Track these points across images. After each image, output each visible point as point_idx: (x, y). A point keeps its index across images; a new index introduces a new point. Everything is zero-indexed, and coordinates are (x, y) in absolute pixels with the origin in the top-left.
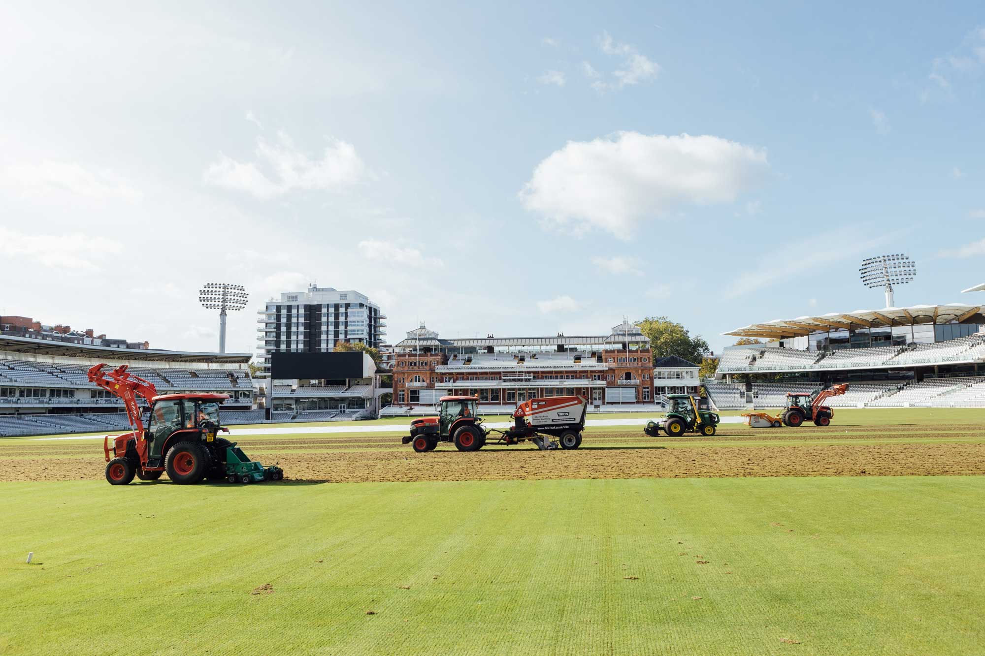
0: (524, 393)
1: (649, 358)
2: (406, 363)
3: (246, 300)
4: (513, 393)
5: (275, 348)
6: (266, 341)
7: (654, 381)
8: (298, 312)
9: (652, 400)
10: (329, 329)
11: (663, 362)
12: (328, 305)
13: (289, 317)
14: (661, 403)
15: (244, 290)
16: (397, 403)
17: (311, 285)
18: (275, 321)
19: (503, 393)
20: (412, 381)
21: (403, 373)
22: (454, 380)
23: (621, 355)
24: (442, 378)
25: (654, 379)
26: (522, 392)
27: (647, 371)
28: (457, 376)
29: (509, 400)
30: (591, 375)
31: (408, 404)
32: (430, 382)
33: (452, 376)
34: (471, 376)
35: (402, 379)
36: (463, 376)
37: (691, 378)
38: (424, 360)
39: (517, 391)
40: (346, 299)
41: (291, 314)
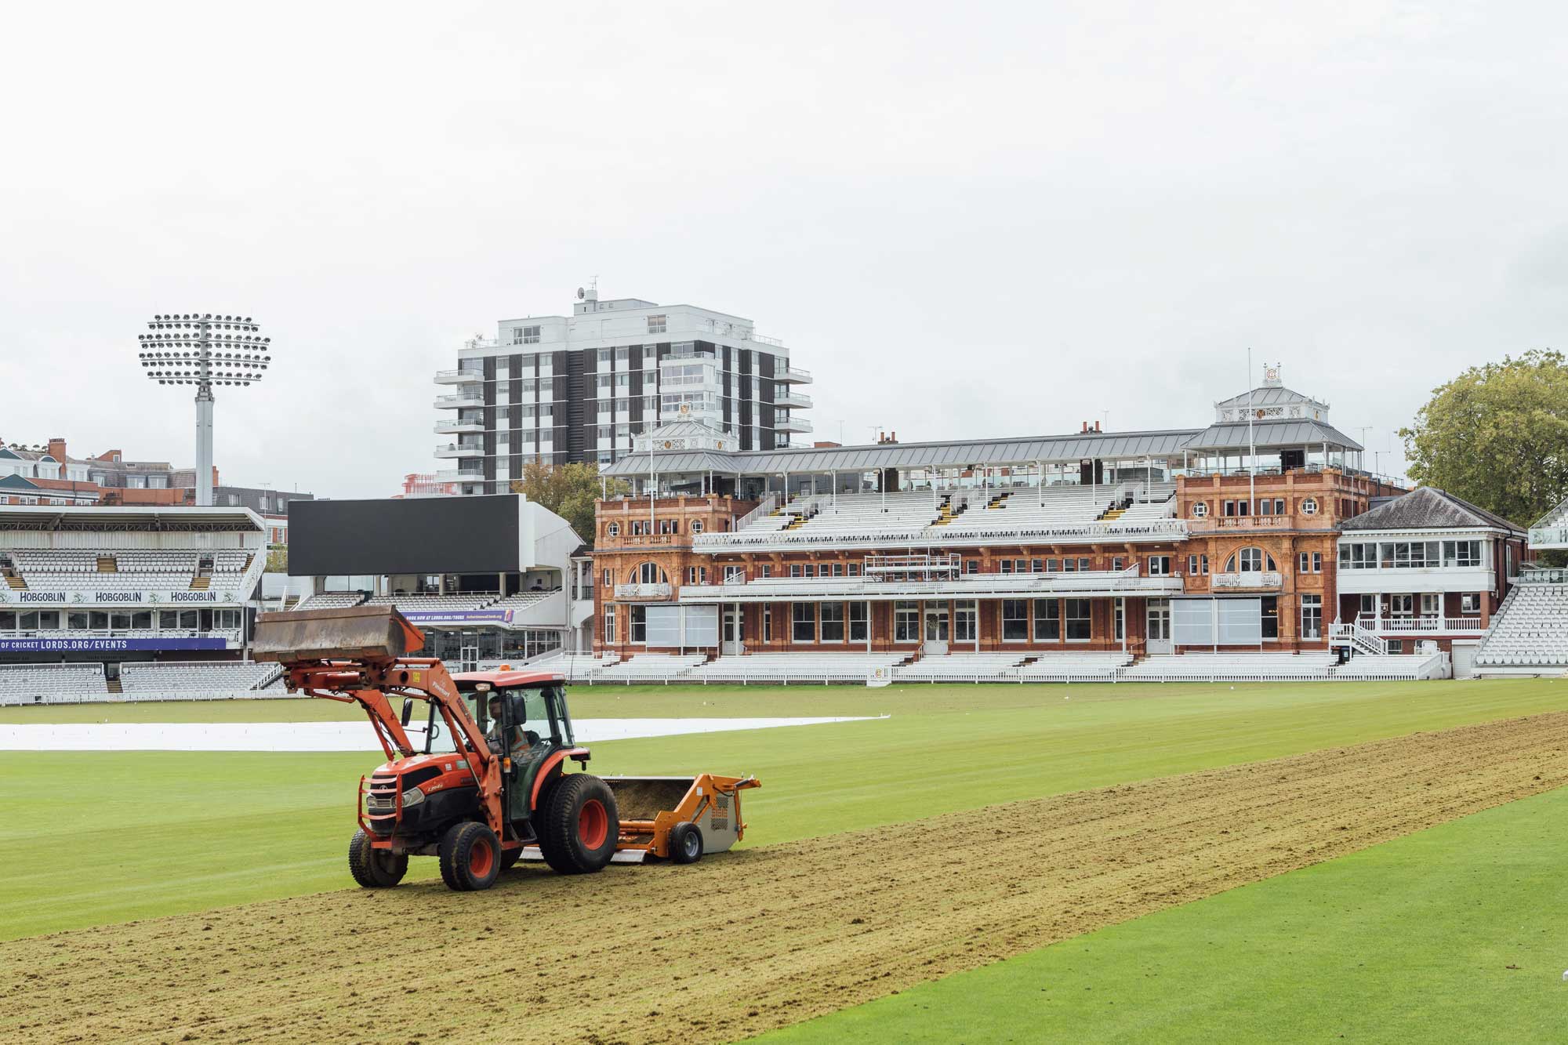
0: (944, 616)
1: (1321, 499)
2: (622, 526)
3: (263, 354)
4: (913, 616)
5: (482, 478)
6: (461, 459)
7: (1338, 579)
8: (537, 373)
10: (618, 421)
12: (613, 350)
13: (516, 390)
14: (1347, 649)
15: (255, 329)
16: (599, 644)
17: (582, 295)
18: (482, 403)
19: (882, 615)
20: (634, 580)
21: (611, 556)
22: (746, 576)
23: (1232, 493)
24: (718, 569)
25: (1339, 571)
26: (938, 612)
27: (1313, 542)
28: (756, 563)
29: (900, 636)
30: (1138, 558)
31: (623, 648)
32: (685, 581)
33: (744, 563)
34: (795, 563)
35: (611, 572)
36: (772, 563)
37: (1461, 564)
38: (668, 517)
39: (922, 610)
40: (664, 330)
41: (521, 381)
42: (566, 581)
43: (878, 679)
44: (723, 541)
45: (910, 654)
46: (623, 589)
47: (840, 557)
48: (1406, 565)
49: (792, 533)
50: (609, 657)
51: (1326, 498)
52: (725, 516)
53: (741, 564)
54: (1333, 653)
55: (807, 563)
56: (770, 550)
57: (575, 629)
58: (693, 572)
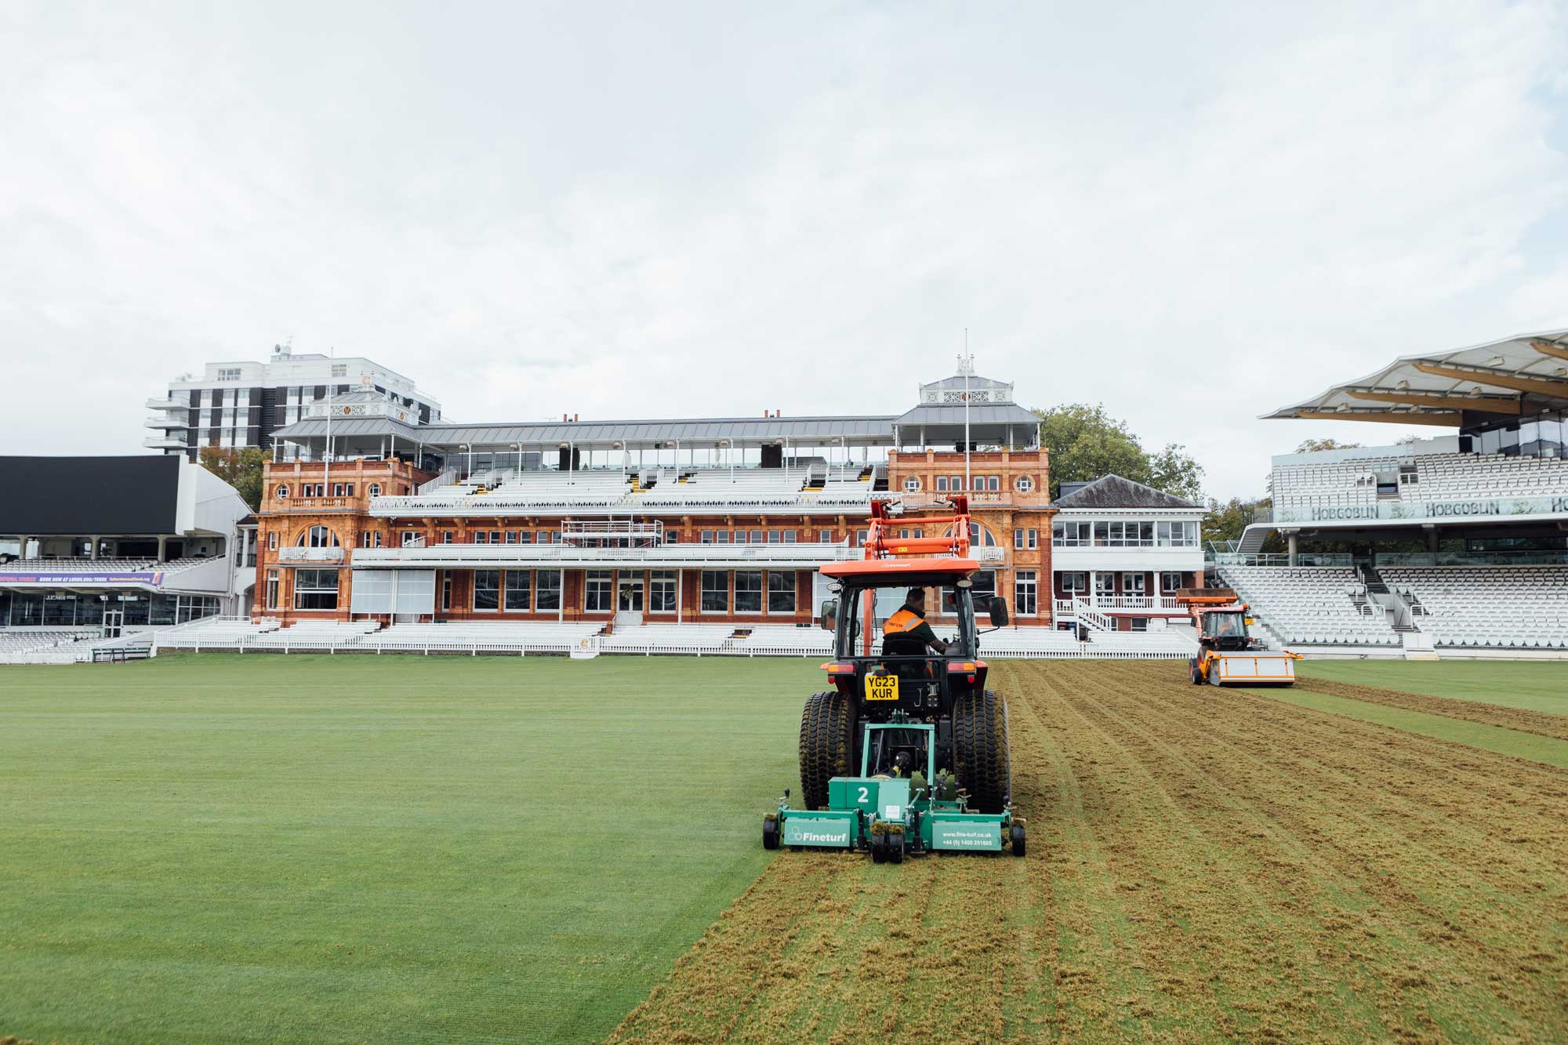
0: (639, 586)
1: (1037, 477)
4: (605, 586)
7: (1053, 557)
8: (236, 404)
9: (1045, 615)
11: (1083, 495)
13: (216, 416)
14: (1074, 625)
16: (259, 610)
17: (278, 350)
18: (186, 425)
19: (573, 585)
20: (302, 544)
21: (279, 518)
22: (426, 541)
23: (946, 469)
24: (395, 534)
25: (1054, 549)
26: (633, 582)
27: (1029, 519)
28: (438, 529)
29: (591, 605)
30: (848, 531)
31: (286, 614)
32: (359, 544)
33: (425, 529)
34: (481, 529)
35: (277, 535)
36: (455, 529)
37: (1175, 544)
38: (344, 480)
39: (616, 580)
40: (344, 375)
41: (221, 410)
42: (231, 548)
43: (585, 651)
44: (403, 504)
45: (603, 624)
46: (289, 552)
47: (531, 524)
48: (1120, 544)
49: (480, 498)
50: (266, 623)
51: (1042, 476)
52: (405, 483)
53: (421, 530)
54: (1059, 629)
55: (494, 529)
56: (454, 515)
57: (237, 596)
58: (368, 537)
